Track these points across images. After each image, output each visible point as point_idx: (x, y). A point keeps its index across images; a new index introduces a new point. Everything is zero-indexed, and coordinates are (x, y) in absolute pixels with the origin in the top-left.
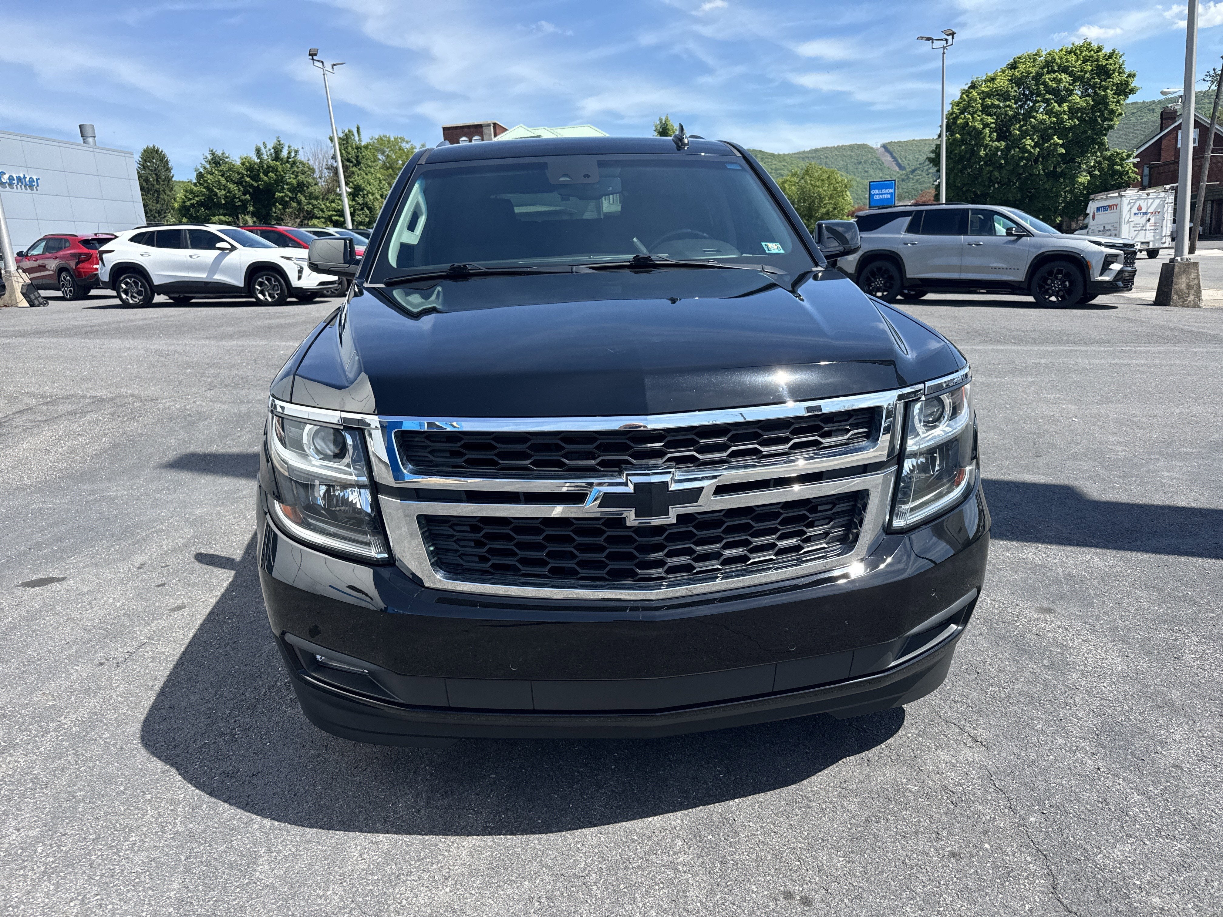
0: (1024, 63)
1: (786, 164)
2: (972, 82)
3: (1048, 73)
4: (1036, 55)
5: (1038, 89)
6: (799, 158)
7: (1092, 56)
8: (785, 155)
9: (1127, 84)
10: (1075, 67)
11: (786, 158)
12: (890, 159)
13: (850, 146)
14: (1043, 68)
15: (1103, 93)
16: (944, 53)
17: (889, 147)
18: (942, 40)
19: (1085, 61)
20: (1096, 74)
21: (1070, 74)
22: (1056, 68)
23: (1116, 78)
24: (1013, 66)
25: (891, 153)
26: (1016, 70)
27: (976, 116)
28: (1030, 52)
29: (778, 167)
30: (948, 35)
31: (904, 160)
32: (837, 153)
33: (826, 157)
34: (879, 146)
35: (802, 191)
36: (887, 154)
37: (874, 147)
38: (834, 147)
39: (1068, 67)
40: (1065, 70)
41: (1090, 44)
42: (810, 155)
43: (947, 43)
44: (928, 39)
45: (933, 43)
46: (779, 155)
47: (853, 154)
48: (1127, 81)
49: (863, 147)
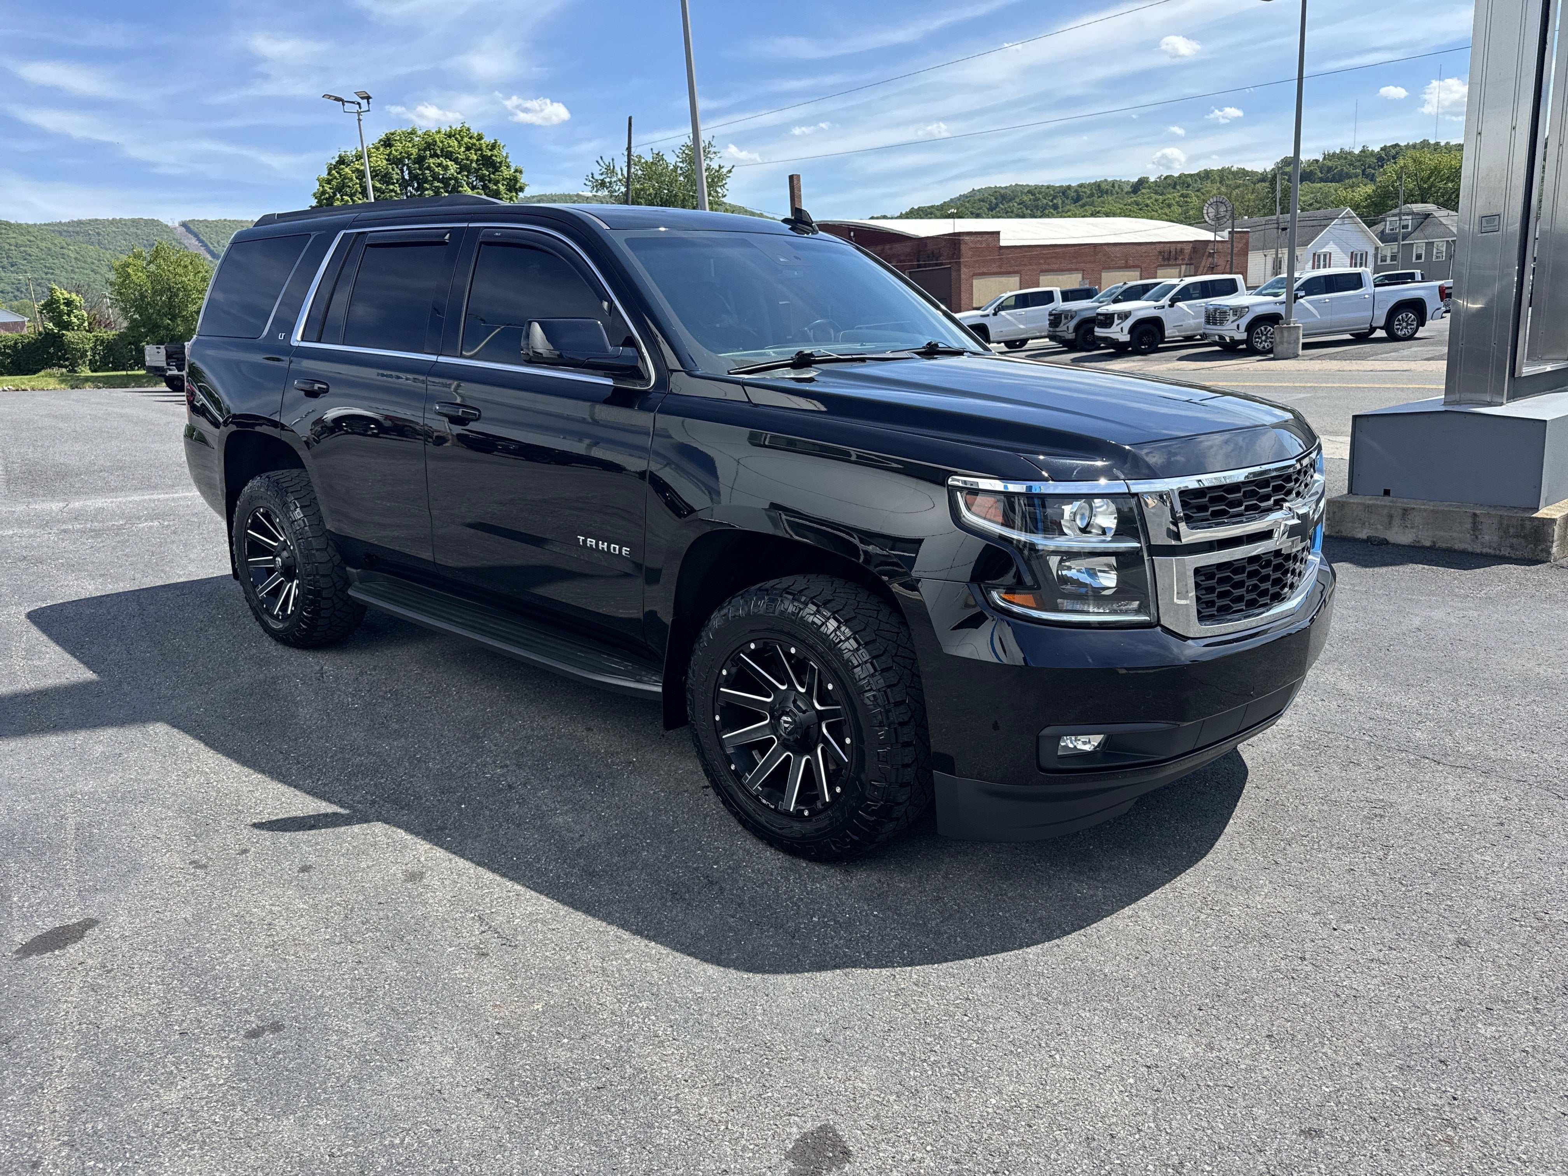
0: (400, 141)
1: (32, 239)
2: (340, 156)
3: (431, 156)
4: (411, 133)
5: (423, 174)
6: (53, 231)
7: (474, 144)
8: (28, 226)
9: (516, 180)
10: (459, 153)
11: (30, 230)
12: (197, 243)
13: (133, 221)
14: (425, 150)
15: (495, 187)
16: (359, 120)
17: (191, 226)
18: (353, 103)
19: (468, 149)
20: (483, 164)
21: (456, 161)
22: (439, 152)
23: (506, 173)
24: (387, 143)
25: (196, 236)
26: (393, 148)
27: (355, 198)
28: (404, 130)
29: (19, 242)
30: (362, 98)
31: (216, 245)
32: (114, 229)
33: (99, 234)
34: (177, 225)
35: (155, 279)
36: (190, 236)
37: (170, 224)
38: (108, 220)
39: (451, 152)
40: (449, 156)
41: (468, 130)
42: (71, 229)
43: (360, 108)
44: (337, 99)
45: (343, 105)
46: (20, 225)
47: (139, 232)
48: (515, 177)
49: (153, 223)
